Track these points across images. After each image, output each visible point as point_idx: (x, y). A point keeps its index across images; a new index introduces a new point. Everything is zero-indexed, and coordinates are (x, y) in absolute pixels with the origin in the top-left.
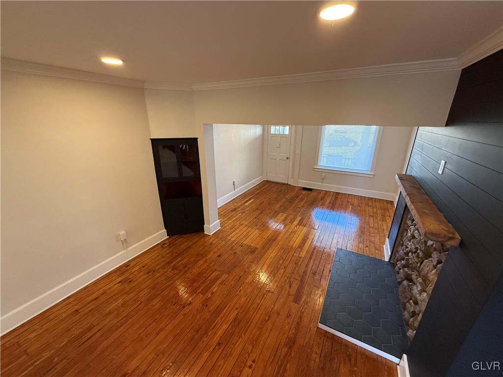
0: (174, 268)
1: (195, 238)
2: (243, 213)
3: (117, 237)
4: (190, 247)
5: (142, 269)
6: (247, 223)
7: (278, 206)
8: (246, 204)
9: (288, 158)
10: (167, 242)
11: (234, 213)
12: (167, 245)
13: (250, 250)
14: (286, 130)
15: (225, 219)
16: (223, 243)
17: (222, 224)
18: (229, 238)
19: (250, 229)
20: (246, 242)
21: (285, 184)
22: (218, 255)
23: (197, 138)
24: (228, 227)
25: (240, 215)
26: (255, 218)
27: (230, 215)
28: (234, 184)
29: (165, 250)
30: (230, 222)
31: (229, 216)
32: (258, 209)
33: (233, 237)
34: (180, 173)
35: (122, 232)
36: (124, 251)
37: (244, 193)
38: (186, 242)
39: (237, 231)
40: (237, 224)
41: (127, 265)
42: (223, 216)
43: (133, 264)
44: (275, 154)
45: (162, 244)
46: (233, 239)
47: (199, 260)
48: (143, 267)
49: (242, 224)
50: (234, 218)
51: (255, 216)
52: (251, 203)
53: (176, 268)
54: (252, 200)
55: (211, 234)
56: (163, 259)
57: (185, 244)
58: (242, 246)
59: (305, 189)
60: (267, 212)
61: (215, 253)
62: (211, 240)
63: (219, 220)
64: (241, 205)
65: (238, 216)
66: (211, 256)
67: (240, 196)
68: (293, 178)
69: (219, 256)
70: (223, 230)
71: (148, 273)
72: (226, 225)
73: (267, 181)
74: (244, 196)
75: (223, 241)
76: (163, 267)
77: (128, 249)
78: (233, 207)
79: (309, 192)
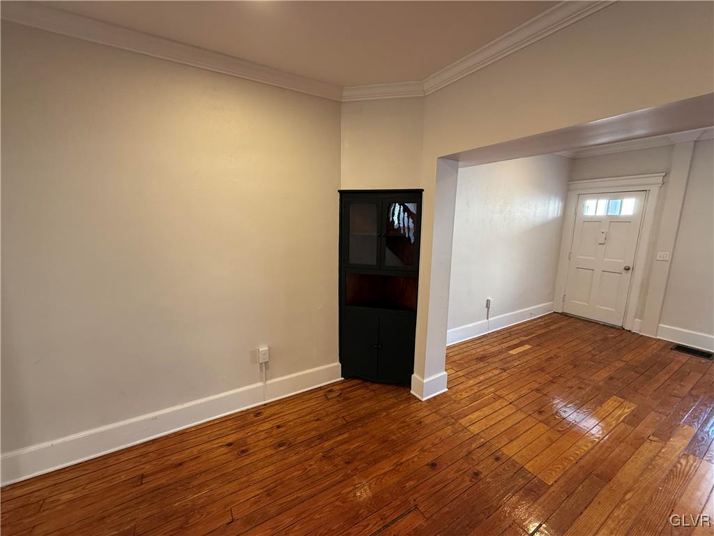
0: (327, 457)
1: (388, 397)
2: (504, 370)
3: (254, 354)
4: (372, 414)
5: (275, 432)
6: (512, 397)
7: (604, 374)
8: (512, 352)
9: (627, 269)
10: (337, 387)
11: (482, 364)
12: (334, 395)
13: (521, 482)
14: (629, 206)
15: (461, 373)
16: (448, 430)
17: (451, 382)
18: (463, 421)
19: (520, 416)
20: (511, 450)
21: (613, 327)
22: (429, 460)
23: (423, 190)
24: (465, 395)
25: (496, 372)
26: (537, 390)
27: (474, 367)
28: (488, 306)
29: (328, 404)
30: (472, 382)
31: (470, 369)
32: (542, 370)
33: (476, 423)
34: (381, 257)
35: (264, 348)
36: (260, 384)
37: (508, 328)
38: (369, 400)
39: (486, 411)
40: (486, 392)
41: (257, 412)
42: (457, 366)
43: (267, 413)
44: (593, 258)
45: (328, 390)
46: (475, 429)
47: (384, 457)
48: (279, 427)
49: (500, 397)
50: (482, 378)
51: (537, 386)
52: (525, 353)
53: (329, 458)
54: (527, 347)
55: (424, 399)
56: (316, 424)
57: (365, 405)
58: (497, 459)
59: (680, 348)
60: (569, 384)
61: (423, 450)
62: (421, 414)
63: (445, 373)
64: (500, 352)
65: (491, 375)
66: (412, 454)
67: (498, 332)
68: (641, 318)
69: (433, 465)
70: (453, 397)
71: (280, 446)
72: (461, 387)
73: (564, 315)
74: (508, 335)
75: (447, 424)
76: (309, 443)
77: (268, 382)
78: (479, 351)
79: (703, 360)
